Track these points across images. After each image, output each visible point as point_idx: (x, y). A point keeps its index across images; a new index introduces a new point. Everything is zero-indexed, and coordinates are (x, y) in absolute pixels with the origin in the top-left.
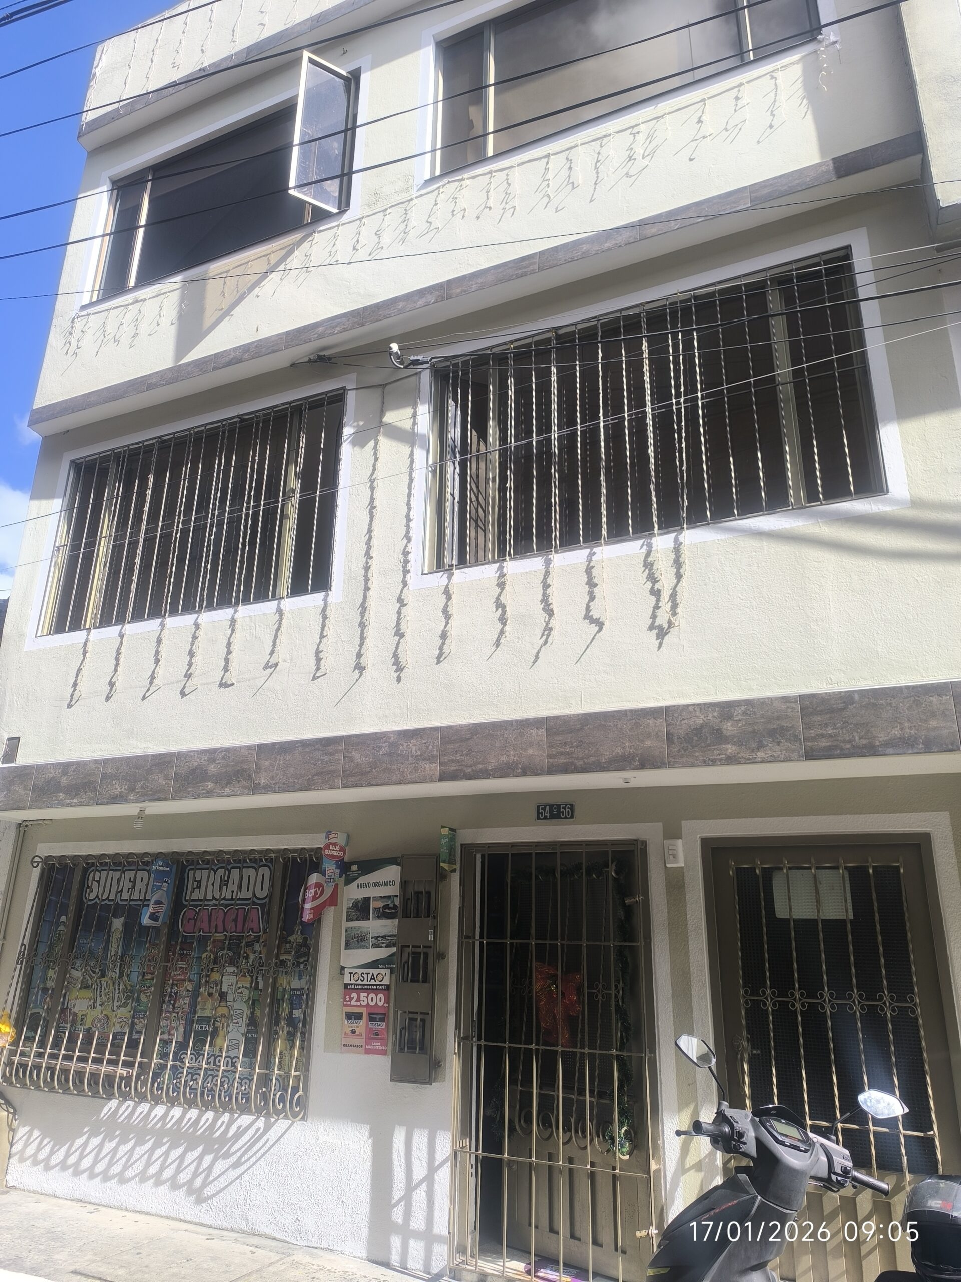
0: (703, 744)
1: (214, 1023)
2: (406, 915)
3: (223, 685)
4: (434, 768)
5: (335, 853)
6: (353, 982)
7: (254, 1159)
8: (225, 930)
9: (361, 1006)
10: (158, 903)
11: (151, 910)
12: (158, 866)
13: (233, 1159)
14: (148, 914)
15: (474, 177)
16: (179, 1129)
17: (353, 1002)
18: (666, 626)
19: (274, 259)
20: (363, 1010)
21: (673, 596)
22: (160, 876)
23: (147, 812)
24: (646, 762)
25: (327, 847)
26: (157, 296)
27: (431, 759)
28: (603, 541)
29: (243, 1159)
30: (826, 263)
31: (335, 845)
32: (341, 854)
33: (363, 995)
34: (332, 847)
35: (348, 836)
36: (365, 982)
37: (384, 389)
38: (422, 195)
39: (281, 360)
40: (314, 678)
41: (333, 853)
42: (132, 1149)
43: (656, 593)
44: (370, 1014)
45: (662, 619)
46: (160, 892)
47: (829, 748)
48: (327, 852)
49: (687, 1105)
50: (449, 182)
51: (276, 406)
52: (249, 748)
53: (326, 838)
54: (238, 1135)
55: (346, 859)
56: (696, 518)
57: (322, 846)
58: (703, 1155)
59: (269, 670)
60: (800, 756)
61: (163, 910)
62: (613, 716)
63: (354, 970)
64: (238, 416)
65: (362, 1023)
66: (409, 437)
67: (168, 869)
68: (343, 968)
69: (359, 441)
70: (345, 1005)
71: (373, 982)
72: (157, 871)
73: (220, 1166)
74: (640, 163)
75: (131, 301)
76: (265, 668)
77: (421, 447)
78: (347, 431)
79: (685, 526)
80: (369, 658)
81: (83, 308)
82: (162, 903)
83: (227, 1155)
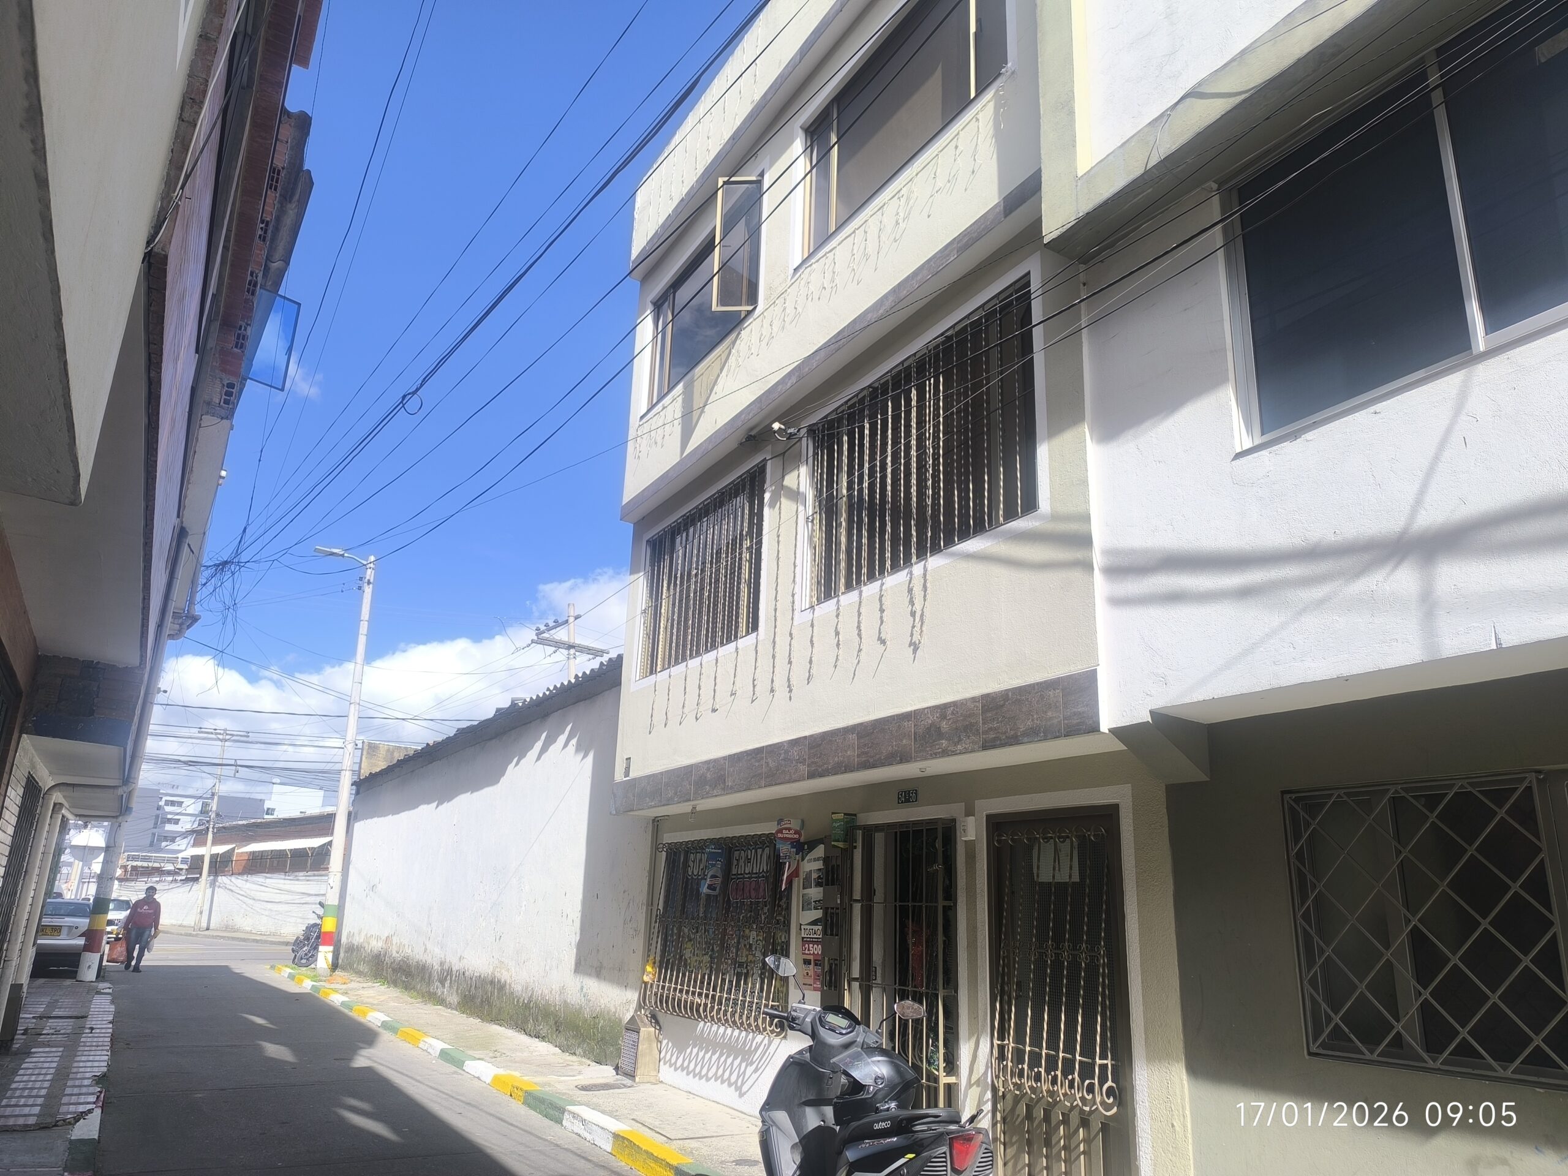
0: (931, 741)
1: (746, 967)
2: (827, 884)
3: (714, 710)
4: (804, 769)
5: (790, 836)
6: (806, 936)
7: (764, 1066)
8: (750, 897)
9: (810, 954)
10: (713, 877)
11: (708, 882)
12: (711, 849)
13: (754, 1066)
14: (707, 885)
15: (818, 261)
16: (731, 1043)
17: (807, 952)
18: (917, 642)
19: (724, 357)
20: (811, 957)
21: (922, 615)
22: (712, 856)
23: (698, 809)
24: (903, 758)
25: (780, 831)
26: (673, 401)
27: (803, 762)
28: (886, 573)
29: (760, 1066)
30: (1017, 292)
31: (789, 829)
32: (796, 836)
33: (811, 945)
34: (784, 831)
35: (803, 821)
36: (811, 936)
37: (784, 456)
38: (793, 284)
39: (732, 445)
40: (753, 701)
41: (787, 836)
42: (711, 1057)
43: (913, 614)
44: (815, 960)
45: (916, 638)
46: (715, 868)
47: (995, 739)
48: (780, 835)
49: (973, 1035)
50: (806, 268)
51: (734, 481)
52: (724, 758)
53: (778, 824)
54: (757, 1048)
55: (802, 840)
56: (936, 549)
57: (774, 832)
58: (981, 1074)
59: (733, 697)
60: (979, 748)
61: (718, 881)
62: (888, 721)
63: (806, 927)
64: (718, 492)
65: (811, 966)
66: (796, 496)
67: (720, 851)
68: (801, 925)
69: (773, 504)
70: (803, 954)
71: (815, 936)
72: (710, 853)
73: (750, 1069)
74: (902, 225)
75: (661, 409)
76: (731, 695)
77: (802, 504)
78: (767, 496)
79: (928, 554)
80: (776, 685)
81: (642, 417)
82: (718, 877)
83: (752, 1063)
